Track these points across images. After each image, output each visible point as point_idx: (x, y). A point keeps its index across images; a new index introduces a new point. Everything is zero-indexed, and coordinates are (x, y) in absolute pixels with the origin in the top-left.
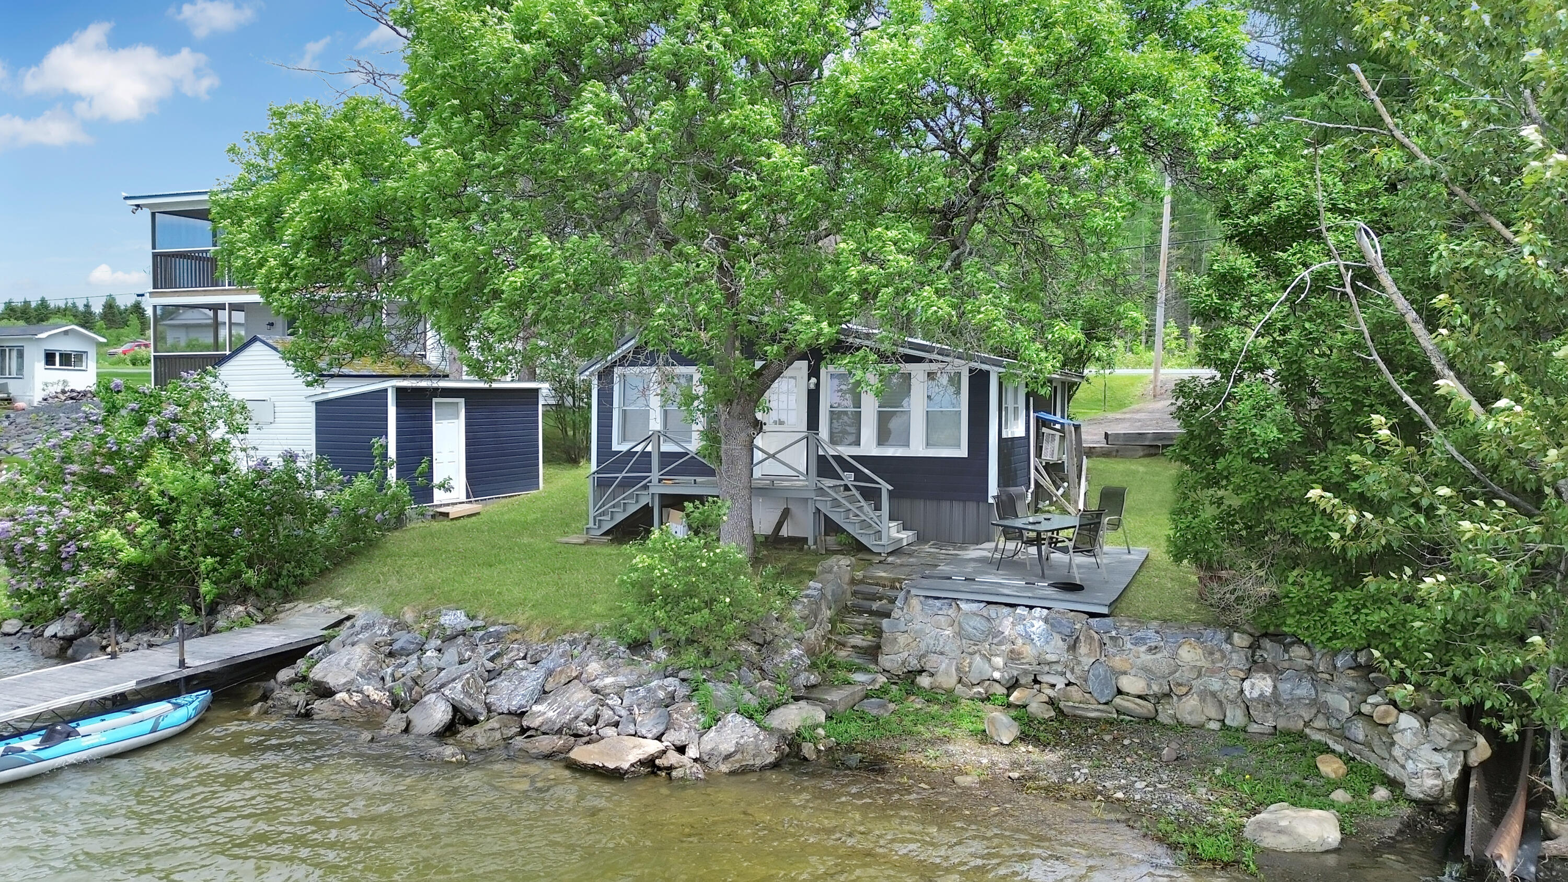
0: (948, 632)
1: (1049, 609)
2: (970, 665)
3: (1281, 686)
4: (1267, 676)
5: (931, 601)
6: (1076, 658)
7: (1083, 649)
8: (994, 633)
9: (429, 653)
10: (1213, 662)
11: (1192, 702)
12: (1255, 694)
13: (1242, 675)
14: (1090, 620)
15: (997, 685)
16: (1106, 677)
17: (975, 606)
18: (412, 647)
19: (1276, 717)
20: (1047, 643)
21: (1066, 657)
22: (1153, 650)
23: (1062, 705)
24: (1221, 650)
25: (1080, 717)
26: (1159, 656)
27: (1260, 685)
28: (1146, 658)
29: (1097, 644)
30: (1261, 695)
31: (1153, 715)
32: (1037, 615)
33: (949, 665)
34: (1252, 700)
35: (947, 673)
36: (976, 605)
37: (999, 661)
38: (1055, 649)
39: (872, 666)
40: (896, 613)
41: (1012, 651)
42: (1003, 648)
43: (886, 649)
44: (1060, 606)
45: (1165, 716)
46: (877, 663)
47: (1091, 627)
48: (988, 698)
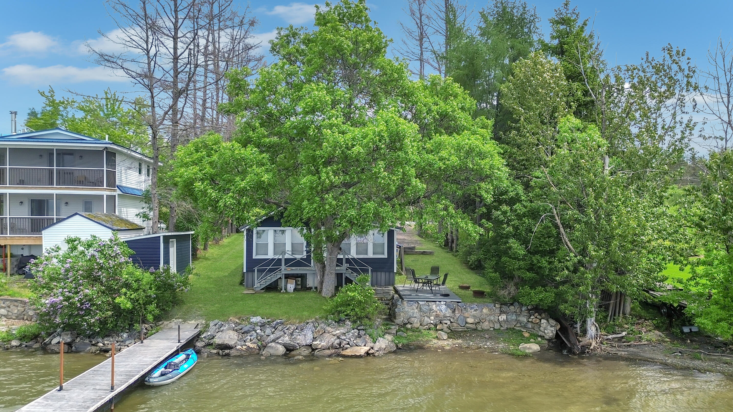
0: (416, 311)
1: (445, 302)
2: (424, 320)
3: (508, 317)
4: (504, 315)
5: (410, 302)
6: (454, 315)
7: (457, 312)
8: (431, 310)
9: (258, 331)
10: (491, 312)
11: (487, 323)
13: (499, 315)
15: (432, 325)
16: (463, 319)
17: (423, 303)
18: (252, 329)
19: (507, 325)
20: (446, 311)
21: (452, 315)
22: (475, 310)
23: (451, 328)
24: (493, 309)
26: (477, 312)
27: (503, 317)
28: (474, 313)
29: (460, 310)
30: (504, 320)
31: (476, 328)
32: (442, 303)
33: (417, 321)
34: (501, 321)
35: (417, 323)
37: (432, 318)
38: (449, 313)
40: (399, 307)
41: (436, 315)
42: (434, 314)
43: (397, 318)
44: (448, 300)
45: (479, 328)
46: (394, 322)
47: (458, 305)
48: (430, 329)
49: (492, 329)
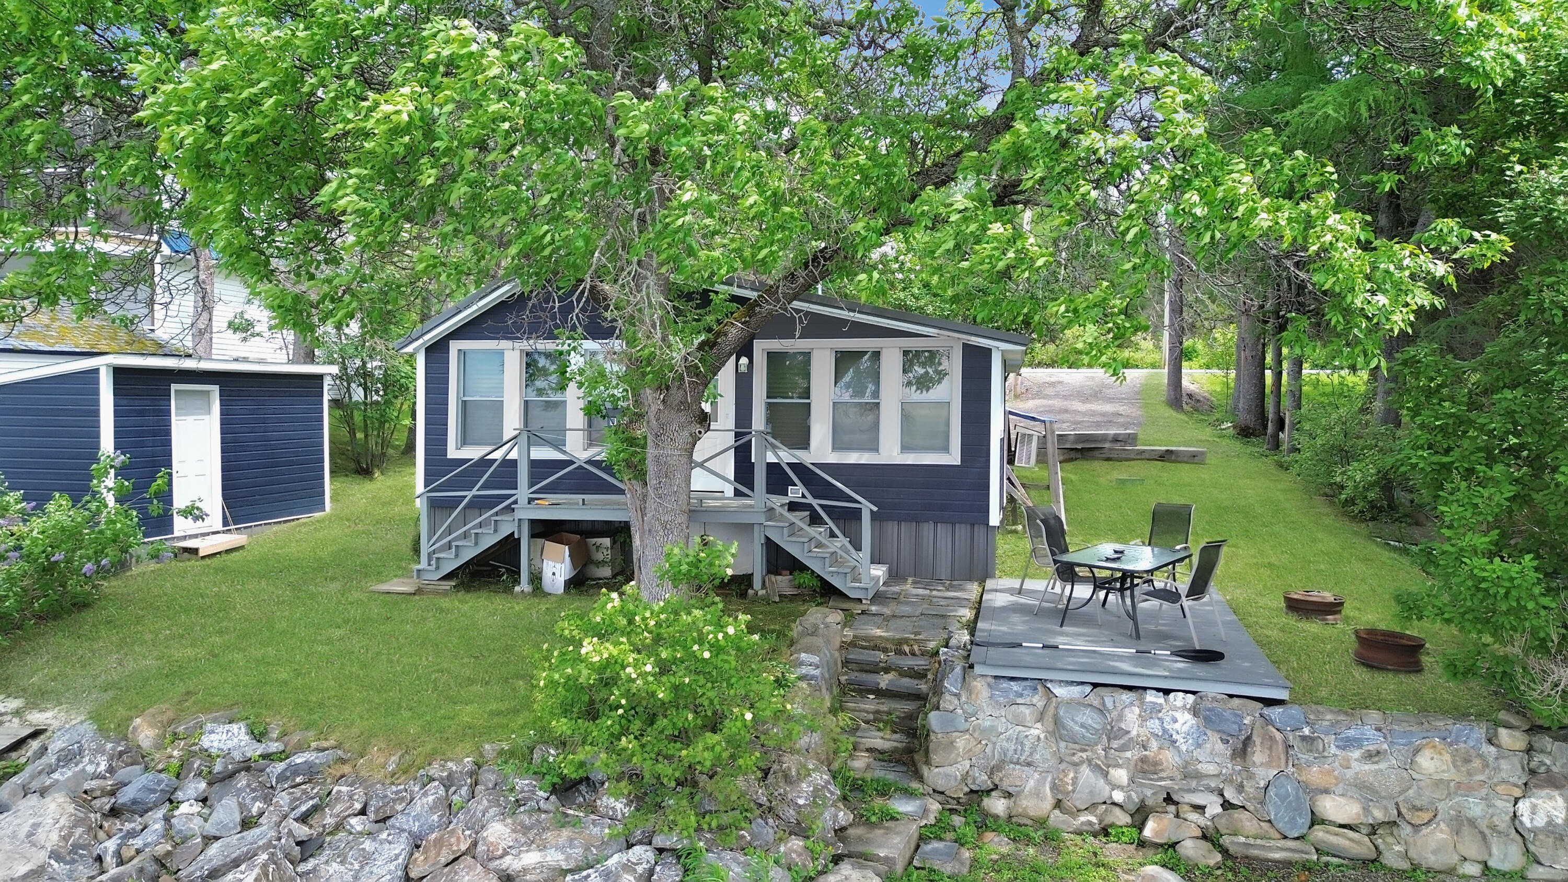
0: (1037, 731)
1: (1194, 693)
2: (1075, 780)
4: (1556, 793)
5: (1005, 685)
6: (1246, 769)
7: (1258, 756)
8: (1113, 732)
9: (184, 808)
10: (1469, 774)
11: (1439, 834)
12: (1541, 821)
13: (1517, 793)
14: (1267, 711)
15: (1117, 811)
16: (1297, 798)
17: (1076, 691)
18: (153, 797)
20: (1199, 746)
21: (1229, 767)
22: (1372, 756)
23: (1226, 841)
24: (1480, 756)
25: (1256, 858)
26: (1383, 766)
27: (1546, 808)
28: (1361, 769)
29: (1281, 747)
30: (1550, 823)
31: (1374, 856)
32: (1179, 703)
33: (1041, 782)
34: (1535, 831)
35: (1037, 793)
36: (1079, 688)
37: (1121, 775)
38: (1213, 755)
39: (915, 785)
40: (948, 702)
41: (1143, 760)
42: (1128, 754)
43: (935, 758)
44: (1213, 690)
45: (1393, 857)
46: (920, 779)
47: (1268, 721)
48: (1105, 832)
49: (1473, 869)
